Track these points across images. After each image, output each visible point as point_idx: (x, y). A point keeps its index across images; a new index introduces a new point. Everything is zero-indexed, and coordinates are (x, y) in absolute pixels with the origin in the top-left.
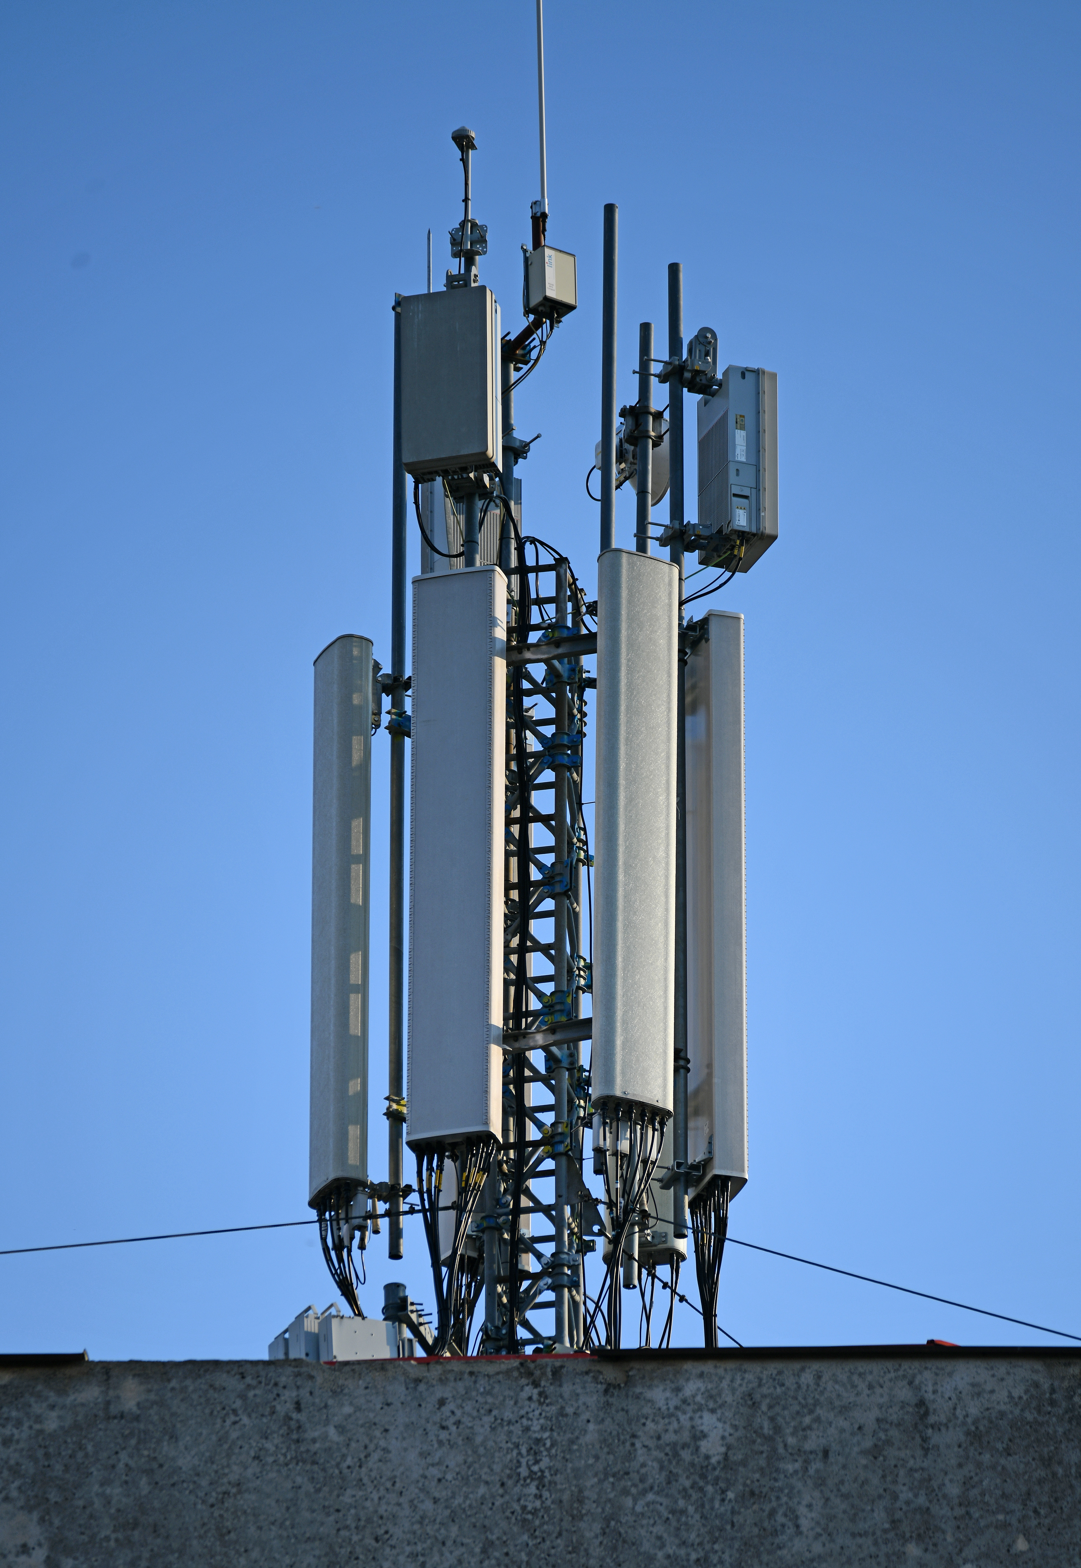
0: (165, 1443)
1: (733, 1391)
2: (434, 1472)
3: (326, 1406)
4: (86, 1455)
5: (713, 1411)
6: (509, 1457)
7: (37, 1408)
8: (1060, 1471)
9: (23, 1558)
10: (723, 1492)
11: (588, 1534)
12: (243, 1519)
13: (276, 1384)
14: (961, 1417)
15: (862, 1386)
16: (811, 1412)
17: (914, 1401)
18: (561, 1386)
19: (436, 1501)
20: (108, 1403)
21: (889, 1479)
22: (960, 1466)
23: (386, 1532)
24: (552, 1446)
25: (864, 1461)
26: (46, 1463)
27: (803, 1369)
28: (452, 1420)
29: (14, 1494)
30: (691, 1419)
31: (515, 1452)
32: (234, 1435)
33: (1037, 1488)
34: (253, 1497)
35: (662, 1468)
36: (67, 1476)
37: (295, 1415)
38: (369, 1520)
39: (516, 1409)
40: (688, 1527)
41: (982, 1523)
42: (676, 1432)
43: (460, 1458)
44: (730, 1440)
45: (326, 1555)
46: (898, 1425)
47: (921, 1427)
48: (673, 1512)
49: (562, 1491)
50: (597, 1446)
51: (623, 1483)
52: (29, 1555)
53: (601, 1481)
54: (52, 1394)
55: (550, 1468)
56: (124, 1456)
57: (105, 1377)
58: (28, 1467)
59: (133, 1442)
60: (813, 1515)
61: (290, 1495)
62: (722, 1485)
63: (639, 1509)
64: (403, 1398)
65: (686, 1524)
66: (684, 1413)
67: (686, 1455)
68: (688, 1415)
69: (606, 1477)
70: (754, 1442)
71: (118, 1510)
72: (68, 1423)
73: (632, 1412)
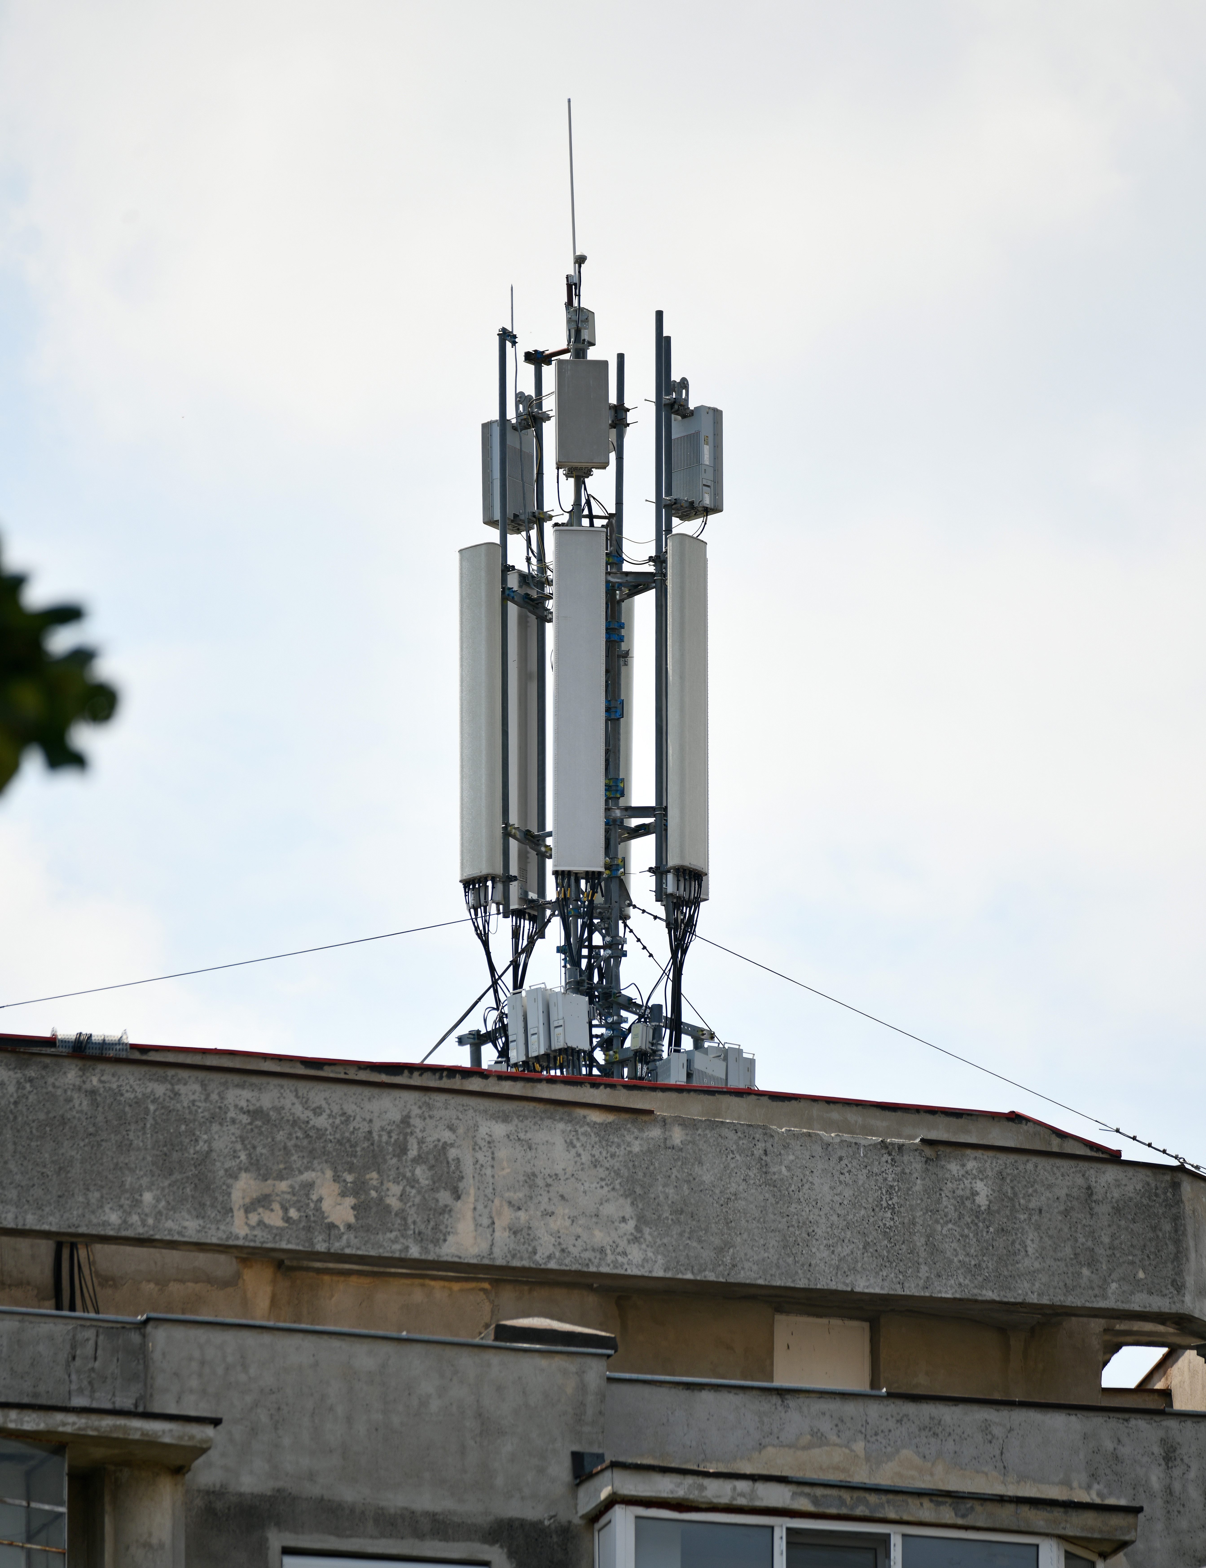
0: (696, 1166)
1: (992, 1169)
2: (837, 1198)
3: (780, 1154)
4: (655, 1168)
5: (982, 1180)
6: (877, 1194)
7: (629, 1138)
8: (1160, 1235)
9: (623, 1225)
10: (988, 1227)
11: (918, 1244)
12: (738, 1215)
13: (754, 1138)
14: (1110, 1198)
15: (1058, 1174)
16: (1032, 1186)
17: (1085, 1186)
18: (903, 1156)
19: (839, 1216)
20: (666, 1139)
21: (1073, 1229)
22: (1109, 1226)
23: (813, 1231)
25: (1060, 1218)
26: (634, 1171)
27: (1028, 1161)
28: (846, 1169)
29: (618, 1187)
31: (880, 1192)
33: (1148, 1243)
34: (743, 1203)
35: (956, 1210)
36: (645, 1179)
37: (764, 1158)
38: (804, 1223)
39: (879, 1166)
40: (970, 1246)
41: (1121, 1260)
43: (851, 1192)
44: (991, 1198)
45: (782, 1240)
46: (1077, 1199)
47: (1089, 1202)
48: (962, 1236)
49: (904, 1217)
51: (936, 1216)
52: (626, 1223)
53: (924, 1214)
54: (636, 1130)
55: (898, 1203)
57: (664, 1124)
58: (625, 1172)
59: (679, 1163)
60: (1034, 1246)
61: (763, 1204)
62: (987, 1223)
63: (944, 1232)
64: (820, 1154)
65: (969, 1243)
66: (967, 1179)
67: (968, 1204)
68: (969, 1181)
69: (927, 1212)
70: (1003, 1200)
71: (673, 1202)
72: (645, 1148)
73: (940, 1176)
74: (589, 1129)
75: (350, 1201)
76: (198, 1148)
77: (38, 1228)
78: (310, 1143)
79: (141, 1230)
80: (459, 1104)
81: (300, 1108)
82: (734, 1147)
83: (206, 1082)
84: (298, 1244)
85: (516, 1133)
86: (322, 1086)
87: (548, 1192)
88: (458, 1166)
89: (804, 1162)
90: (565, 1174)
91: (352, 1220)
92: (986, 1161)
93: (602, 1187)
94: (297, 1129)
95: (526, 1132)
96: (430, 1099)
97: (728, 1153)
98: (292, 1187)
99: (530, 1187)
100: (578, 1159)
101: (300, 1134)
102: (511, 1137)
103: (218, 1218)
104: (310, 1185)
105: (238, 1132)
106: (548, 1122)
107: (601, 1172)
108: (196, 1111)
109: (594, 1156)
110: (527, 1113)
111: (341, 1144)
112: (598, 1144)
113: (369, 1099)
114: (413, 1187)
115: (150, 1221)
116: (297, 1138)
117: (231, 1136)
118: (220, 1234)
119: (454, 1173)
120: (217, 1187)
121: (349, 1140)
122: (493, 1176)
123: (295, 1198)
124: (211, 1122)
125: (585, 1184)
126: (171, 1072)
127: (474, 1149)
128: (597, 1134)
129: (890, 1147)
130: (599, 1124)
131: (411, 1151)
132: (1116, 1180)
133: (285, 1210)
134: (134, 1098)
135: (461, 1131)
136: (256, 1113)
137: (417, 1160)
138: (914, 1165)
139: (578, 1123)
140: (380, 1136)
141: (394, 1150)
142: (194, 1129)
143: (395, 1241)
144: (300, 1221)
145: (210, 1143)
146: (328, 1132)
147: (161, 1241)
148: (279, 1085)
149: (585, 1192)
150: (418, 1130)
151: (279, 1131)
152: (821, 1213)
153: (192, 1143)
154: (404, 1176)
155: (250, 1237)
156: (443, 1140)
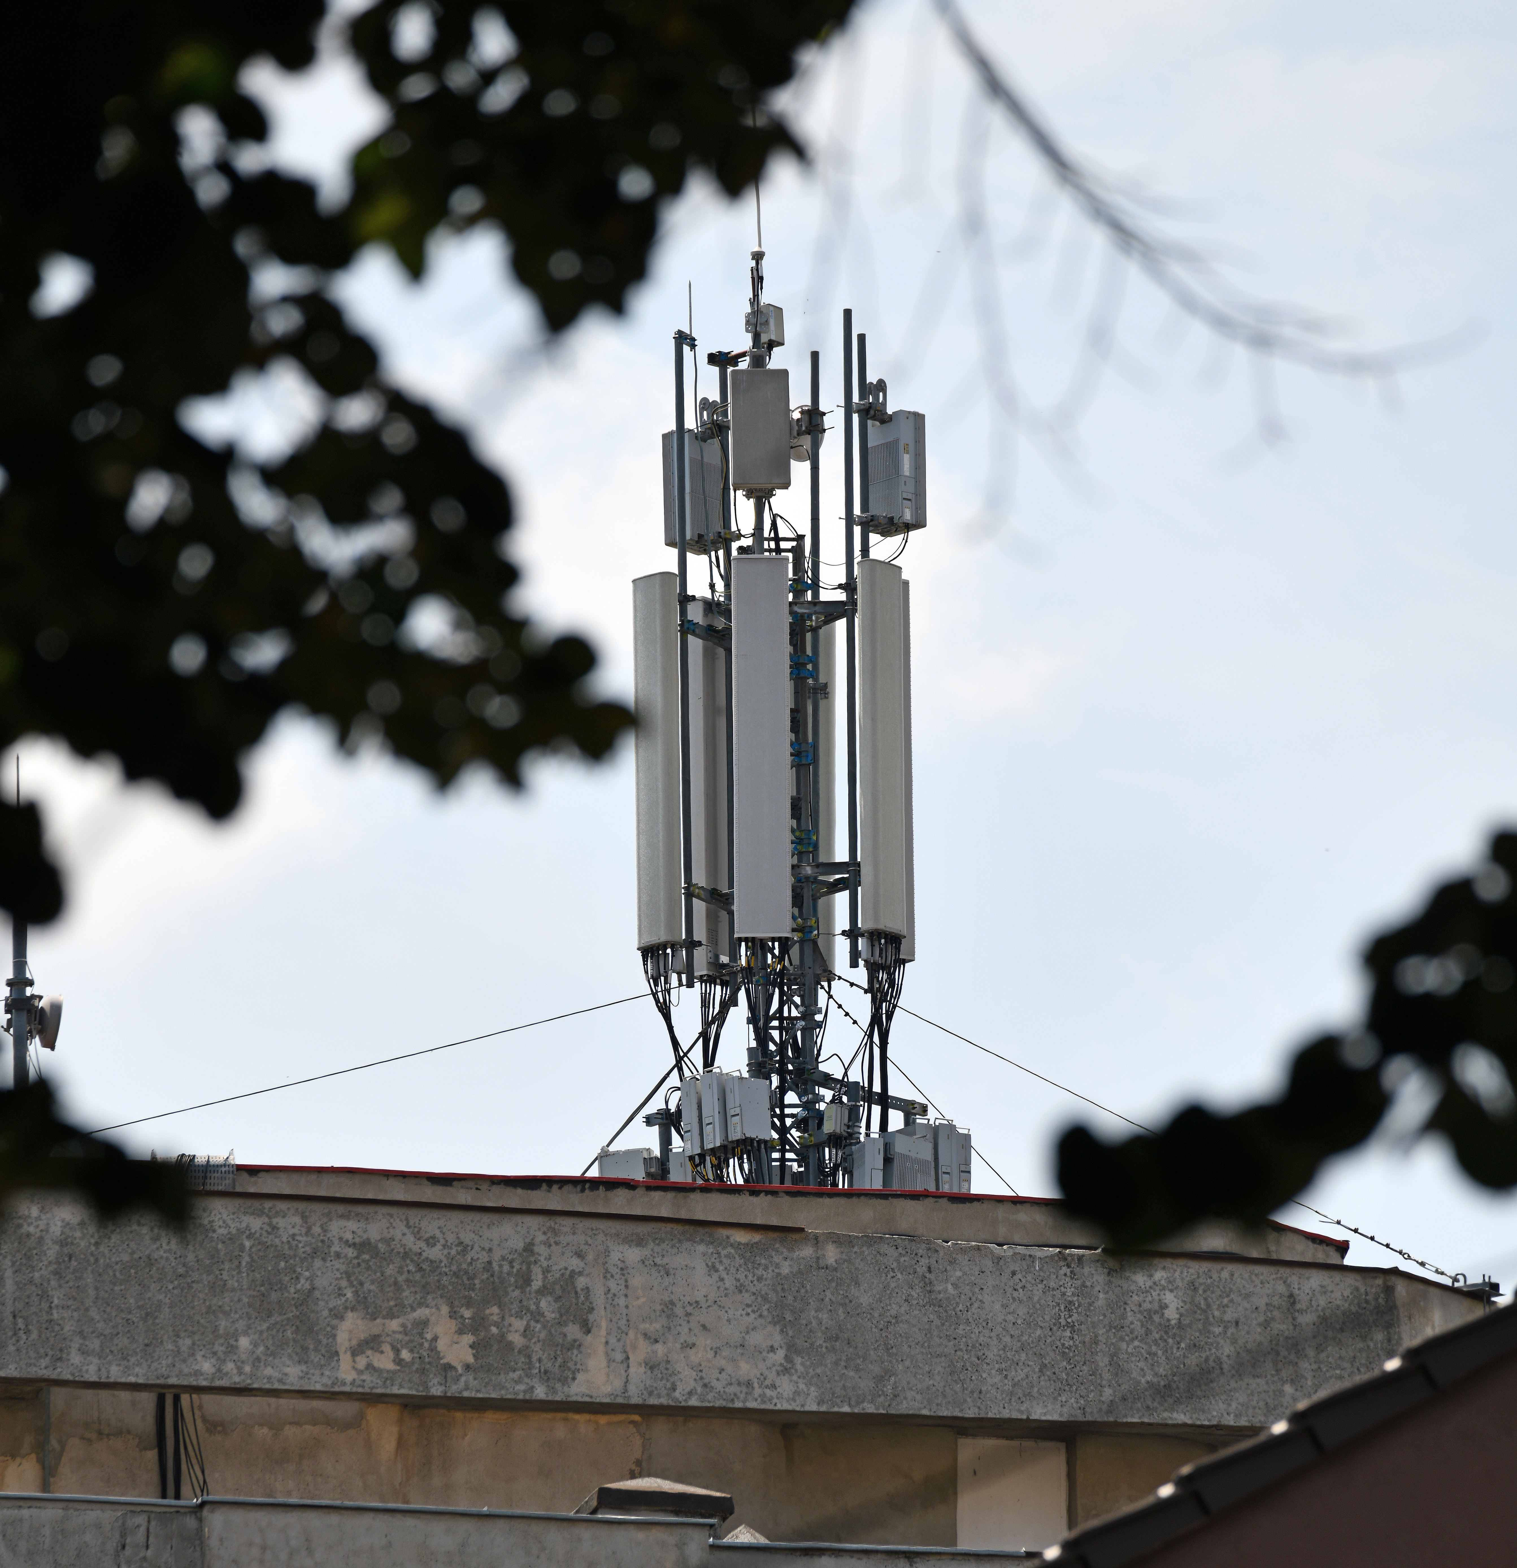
0: (853, 1287)
1: (1183, 1279)
2: (1010, 1318)
3: (946, 1270)
4: (807, 1291)
5: (1171, 1291)
6: (1054, 1311)
7: (777, 1259)
8: (1372, 1345)
9: (771, 1355)
10: (1178, 1343)
11: (1101, 1364)
12: (899, 1340)
13: (916, 1254)
14: (1315, 1306)
15: (1257, 1282)
16: (1228, 1296)
17: (1287, 1294)
18: (1083, 1268)
19: (1012, 1336)
20: (818, 1258)
21: (1274, 1342)
22: (1314, 1337)
23: (984, 1354)
24: (1079, 1306)
25: (1259, 1330)
26: (783, 1295)
27: (1222, 1269)
28: (1020, 1285)
29: (765, 1313)
30: (1159, 1295)
31: (1057, 1308)
32: (893, 1285)
33: (1358, 1354)
34: (905, 1326)
35: (1142, 1326)
36: (796, 1304)
37: (928, 1275)
38: (974, 1346)
39: (1057, 1280)
40: (1159, 1365)
41: (1328, 1375)
42: (1150, 1302)
43: (1025, 1310)
44: (1182, 1310)
45: (949, 1366)
46: (1279, 1308)
47: (1292, 1311)
48: (1149, 1353)
49: (1085, 1335)
50: (1105, 1308)
51: (1120, 1333)
52: (775, 1353)
53: (1107, 1331)
54: (785, 1250)
55: (1077, 1321)
56: (828, 1293)
57: (815, 1242)
58: (773, 1296)
59: (834, 1284)
60: (1231, 1362)
61: (927, 1327)
62: (1178, 1339)
63: (1130, 1350)
64: (991, 1269)
65: (1158, 1362)
66: (1155, 1291)
67: (1156, 1318)
68: (1157, 1292)
69: (1110, 1330)
70: (1196, 1312)
71: (827, 1328)
72: (795, 1270)
73: (1125, 1288)
74: (732, 1251)
75: (468, 1339)
76: (299, 1286)
77: (123, 1380)
78: (423, 1277)
79: (237, 1379)
80: (588, 1228)
81: (412, 1239)
82: (895, 1265)
83: (307, 1214)
84: (410, 1389)
85: (651, 1258)
86: (435, 1214)
87: (688, 1322)
88: (587, 1297)
89: (973, 1278)
90: (707, 1300)
91: (471, 1360)
92: (1175, 1271)
93: (748, 1314)
94: (408, 1262)
95: (663, 1256)
96: (556, 1223)
97: (888, 1271)
98: (403, 1325)
99: (668, 1317)
100: (720, 1284)
101: (412, 1268)
102: (647, 1263)
103: (323, 1362)
104: (424, 1324)
105: (343, 1268)
106: (687, 1245)
107: (747, 1298)
108: (297, 1246)
109: (738, 1280)
110: (663, 1235)
111: (457, 1277)
112: (744, 1266)
113: (488, 1226)
114: (537, 1321)
115: (247, 1369)
116: (409, 1272)
117: (335, 1272)
118: (325, 1380)
119: (583, 1304)
120: (321, 1328)
121: (466, 1273)
122: (627, 1307)
123: (407, 1338)
124: (313, 1258)
125: (729, 1311)
126: (268, 1204)
127: (605, 1277)
128: (742, 1256)
129: (1069, 1259)
130: (744, 1244)
131: (535, 1281)
132: (1322, 1286)
133: (397, 1351)
134: (227, 1235)
135: (590, 1257)
136: (364, 1246)
137: (543, 1291)
138: (1096, 1277)
139: (721, 1244)
140: (501, 1266)
141: (516, 1281)
142: (295, 1265)
143: (518, 1381)
144: (413, 1362)
145: (312, 1281)
146: (443, 1264)
147: (260, 1390)
148: (388, 1214)
149: (729, 1321)
150: (542, 1259)
151: (388, 1264)
152: (993, 1334)
153: (293, 1281)
154: (528, 1310)
155: (358, 1382)
156: (570, 1268)
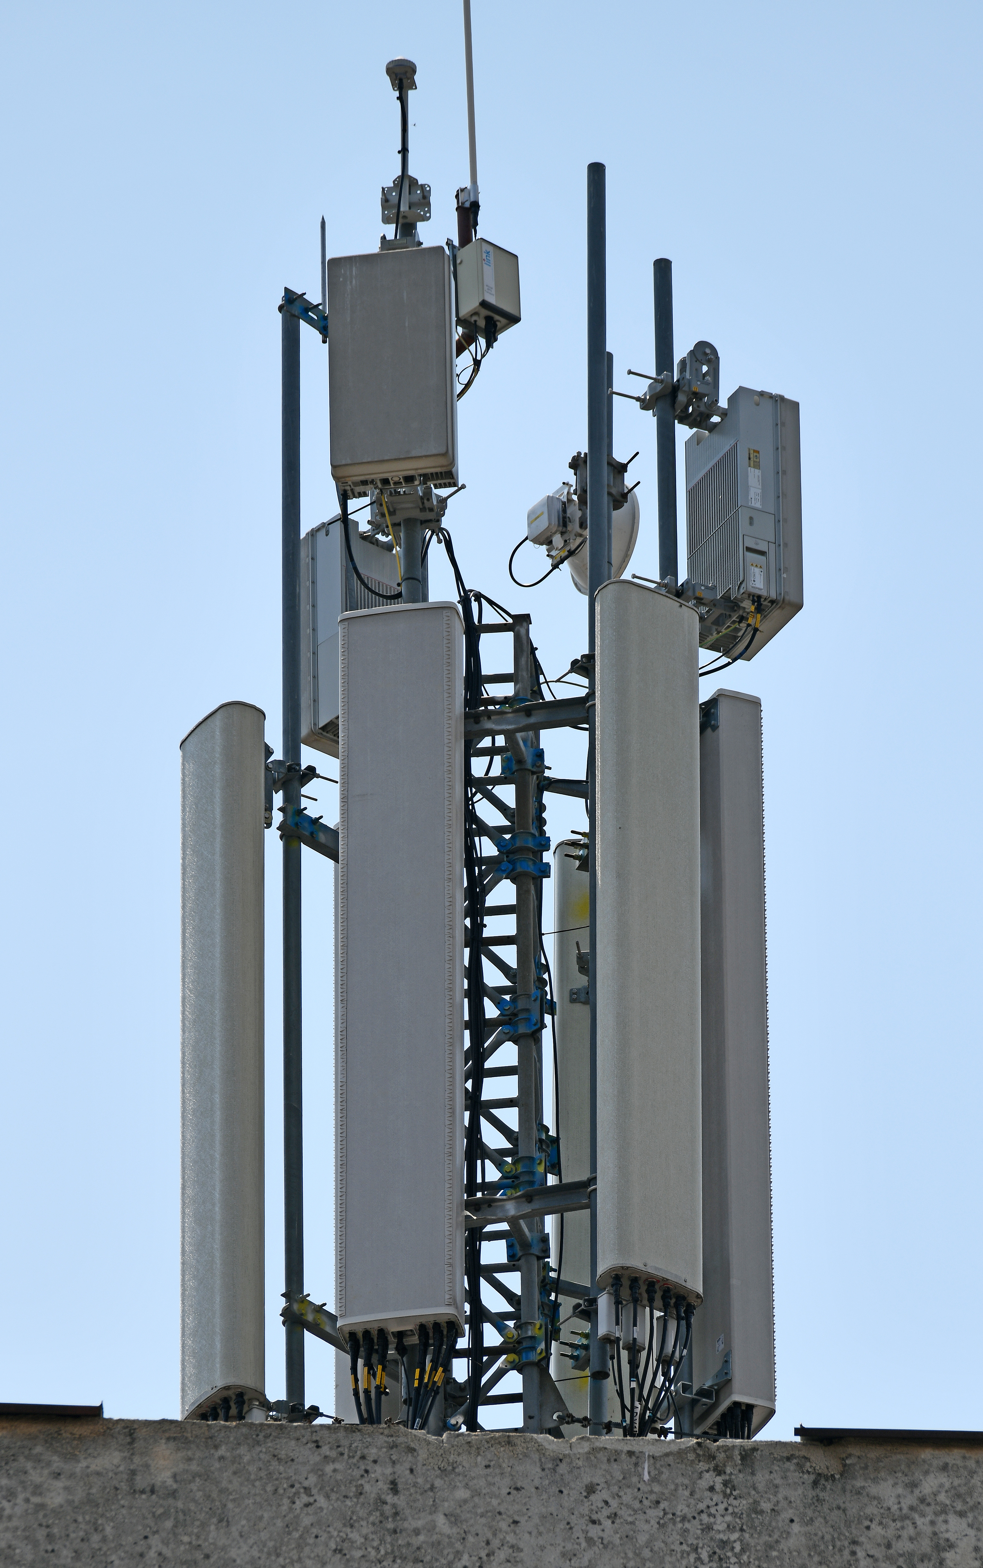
0: (213, 1527)
3: (432, 1488)
5: (961, 1514)
18: (753, 1474)
24: (743, 1550)
28: (606, 1512)
30: (932, 1523)
32: (306, 1521)
37: (390, 1498)
39: (692, 1501)
50: (805, 1554)
56: (155, 1541)
57: (128, 1439)
59: (169, 1524)
64: (537, 1482)
66: (923, 1515)
72: (78, 1496)
73: (852, 1511)
82: (312, 1480)
129: (720, 1456)
